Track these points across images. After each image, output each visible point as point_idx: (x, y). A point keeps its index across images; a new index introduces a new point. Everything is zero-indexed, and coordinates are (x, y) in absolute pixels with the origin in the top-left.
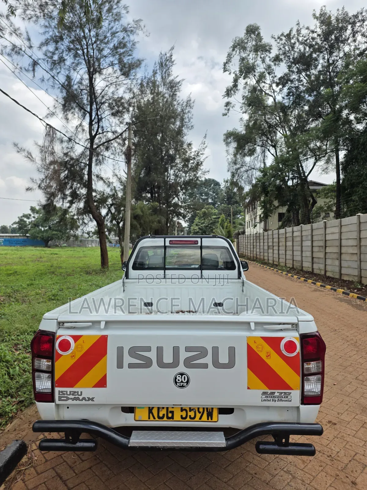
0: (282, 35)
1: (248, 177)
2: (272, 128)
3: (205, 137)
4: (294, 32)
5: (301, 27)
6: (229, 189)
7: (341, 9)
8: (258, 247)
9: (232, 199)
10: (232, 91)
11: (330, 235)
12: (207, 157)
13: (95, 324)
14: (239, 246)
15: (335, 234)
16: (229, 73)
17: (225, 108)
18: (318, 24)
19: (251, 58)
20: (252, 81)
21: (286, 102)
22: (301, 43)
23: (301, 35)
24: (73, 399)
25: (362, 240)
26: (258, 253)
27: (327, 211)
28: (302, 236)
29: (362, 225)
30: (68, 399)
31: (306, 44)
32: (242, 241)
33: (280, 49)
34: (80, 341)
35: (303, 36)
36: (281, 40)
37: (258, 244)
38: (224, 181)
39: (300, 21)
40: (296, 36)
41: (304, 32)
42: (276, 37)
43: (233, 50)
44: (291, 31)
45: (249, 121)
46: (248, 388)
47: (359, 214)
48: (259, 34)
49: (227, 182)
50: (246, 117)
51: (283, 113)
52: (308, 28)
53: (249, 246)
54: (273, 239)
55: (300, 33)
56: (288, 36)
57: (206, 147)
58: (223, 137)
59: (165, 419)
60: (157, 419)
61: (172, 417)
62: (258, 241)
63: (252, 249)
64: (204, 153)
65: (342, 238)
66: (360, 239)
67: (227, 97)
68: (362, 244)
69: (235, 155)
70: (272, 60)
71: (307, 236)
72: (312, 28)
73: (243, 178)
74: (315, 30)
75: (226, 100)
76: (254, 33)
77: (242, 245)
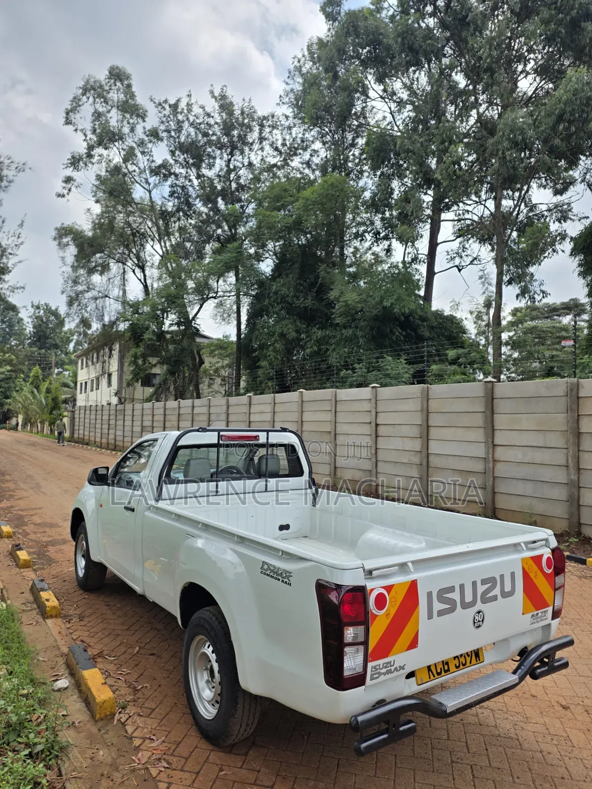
0: (166, 101)
1: (97, 308)
2: (138, 238)
3: (21, 225)
4: (183, 105)
5: (193, 101)
6: (42, 321)
7: (247, 100)
8: (120, 427)
9: (48, 338)
10: (81, 162)
11: (257, 415)
12: (20, 262)
13: (403, 566)
14: (74, 425)
15: (265, 414)
16: (74, 128)
17: (64, 185)
18: (217, 108)
19: (114, 118)
20: (115, 155)
21: (170, 206)
22: (191, 124)
23: (193, 114)
24: (384, 674)
25: (304, 423)
26: (119, 438)
27: (212, 375)
28: (210, 414)
29: (304, 404)
30: (380, 674)
31: (198, 129)
32: (82, 416)
33: (162, 122)
34: (393, 591)
35: (195, 116)
36: (164, 108)
37: (120, 423)
38: (32, 306)
39: (192, 92)
40: (185, 111)
41: (196, 110)
42: (157, 102)
43: (84, 94)
44: (178, 101)
45: (101, 216)
46: (523, 614)
47: (301, 390)
48: (129, 86)
49: (38, 307)
50: (97, 209)
51: (163, 221)
52: (203, 107)
53: (98, 426)
54: (153, 415)
55: (191, 111)
56: (175, 107)
57: (22, 243)
58: (54, 233)
59: (443, 673)
60: (436, 676)
61: (449, 670)
62: (120, 417)
63: (106, 431)
64: (17, 253)
65: (276, 419)
66: (302, 422)
67: (72, 168)
68: (304, 429)
69: (75, 268)
70: (148, 133)
71: (218, 414)
72: (209, 109)
73: (88, 309)
74: (212, 114)
75: (69, 172)
76: (121, 81)
77: (81, 424)
